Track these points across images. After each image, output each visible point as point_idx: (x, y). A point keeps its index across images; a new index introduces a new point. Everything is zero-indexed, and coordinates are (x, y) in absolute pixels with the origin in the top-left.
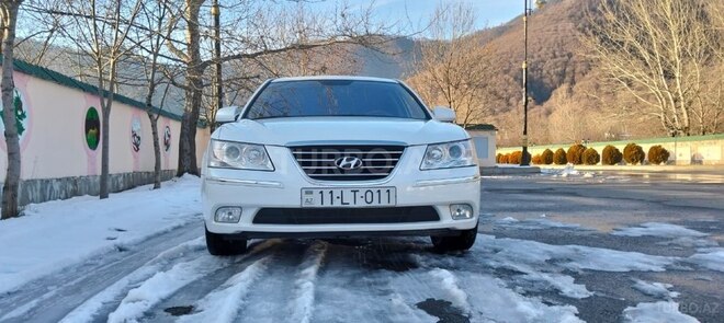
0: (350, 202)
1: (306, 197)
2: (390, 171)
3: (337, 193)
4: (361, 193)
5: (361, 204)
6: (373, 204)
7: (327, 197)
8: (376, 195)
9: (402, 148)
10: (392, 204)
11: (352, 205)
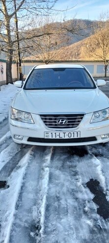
0: (62, 136)
1: (46, 135)
2: (78, 125)
3: (58, 134)
4: (67, 133)
5: (67, 137)
6: (71, 138)
7: (54, 135)
8: (72, 135)
9: (83, 115)
10: (79, 137)
11: (63, 138)
